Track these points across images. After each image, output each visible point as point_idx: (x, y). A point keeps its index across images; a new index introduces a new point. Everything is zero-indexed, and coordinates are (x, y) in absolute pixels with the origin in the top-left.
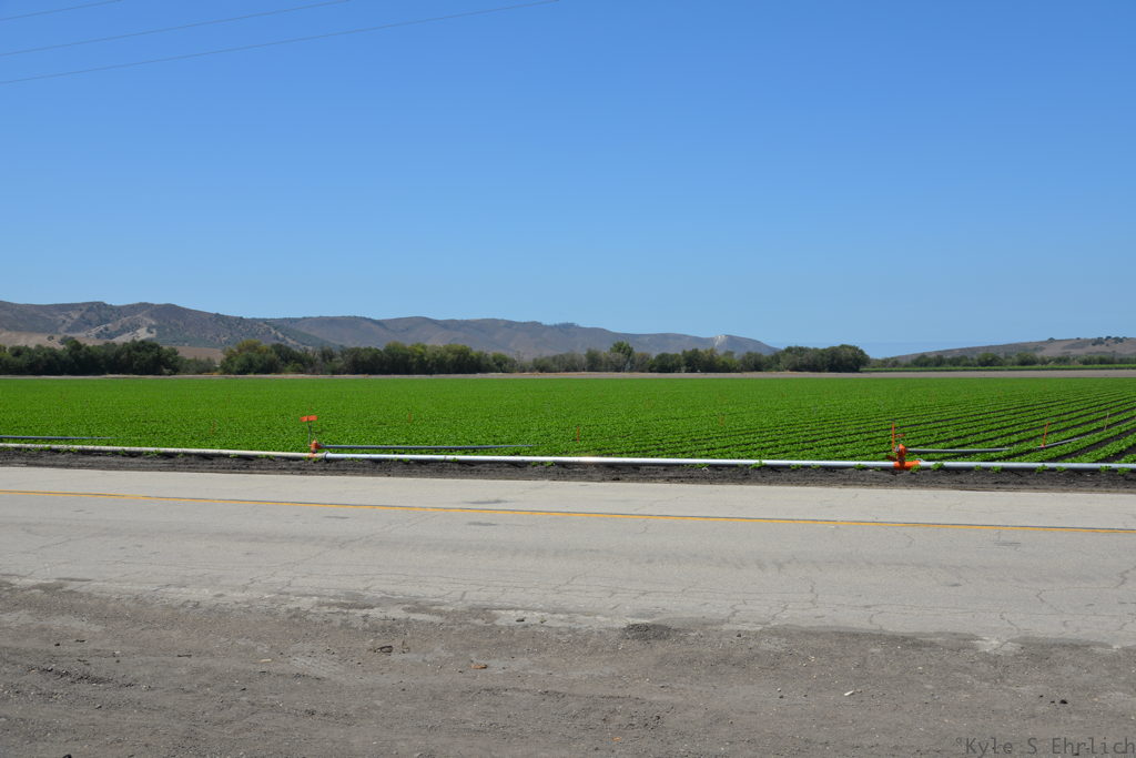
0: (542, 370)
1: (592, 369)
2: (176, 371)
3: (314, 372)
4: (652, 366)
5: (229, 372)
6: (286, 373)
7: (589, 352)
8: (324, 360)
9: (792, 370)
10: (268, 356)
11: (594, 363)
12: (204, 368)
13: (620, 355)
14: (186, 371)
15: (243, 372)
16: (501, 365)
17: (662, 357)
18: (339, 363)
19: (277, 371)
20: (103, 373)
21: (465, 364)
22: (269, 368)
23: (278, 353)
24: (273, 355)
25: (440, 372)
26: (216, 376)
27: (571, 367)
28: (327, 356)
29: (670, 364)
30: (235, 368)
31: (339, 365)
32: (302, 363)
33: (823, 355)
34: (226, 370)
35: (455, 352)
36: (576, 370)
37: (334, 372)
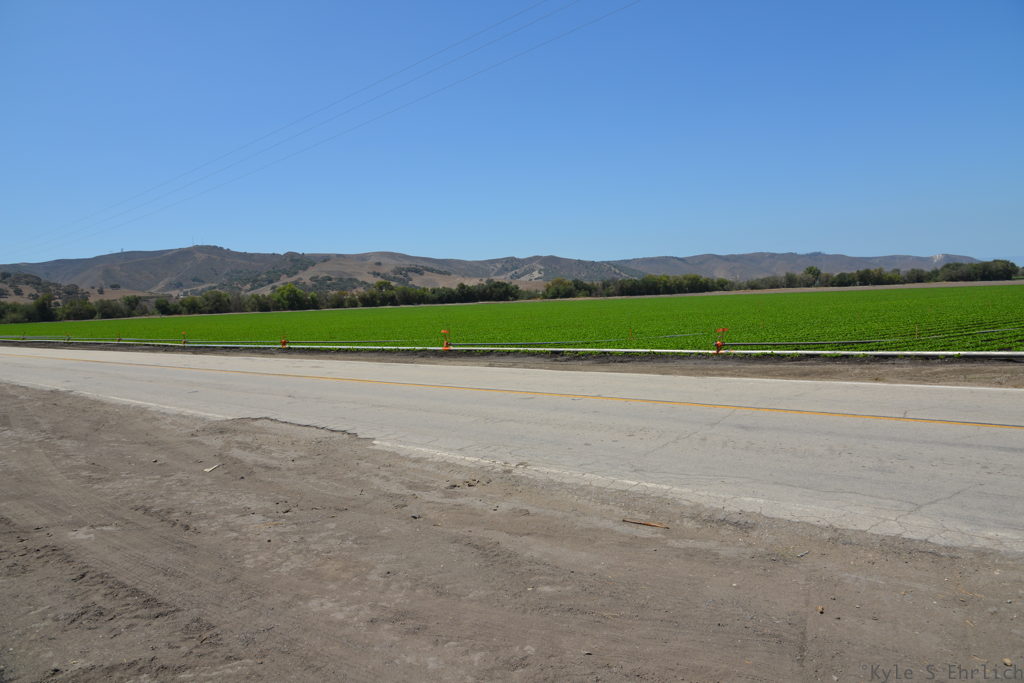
0: (753, 287)
1: (788, 286)
2: (516, 298)
3: (596, 296)
4: (833, 282)
5: (546, 297)
6: (579, 297)
7: (787, 274)
8: (604, 288)
9: (947, 281)
10: (569, 287)
11: (791, 282)
12: (531, 296)
13: (811, 276)
14: (522, 299)
15: (554, 297)
16: (722, 286)
17: (842, 276)
18: (612, 289)
19: (574, 296)
20: (477, 301)
21: (697, 286)
22: (569, 294)
23: (575, 286)
24: (573, 287)
25: (679, 292)
26: (538, 300)
27: (774, 284)
28: (605, 285)
29: (847, 281)
30: (549, 295)
31: (611, 291)
32: (590, 291)
33: (975, 268)
34: (545, 297)
35: (689, 279)
36: (778, 287)
37: (608, 295)
